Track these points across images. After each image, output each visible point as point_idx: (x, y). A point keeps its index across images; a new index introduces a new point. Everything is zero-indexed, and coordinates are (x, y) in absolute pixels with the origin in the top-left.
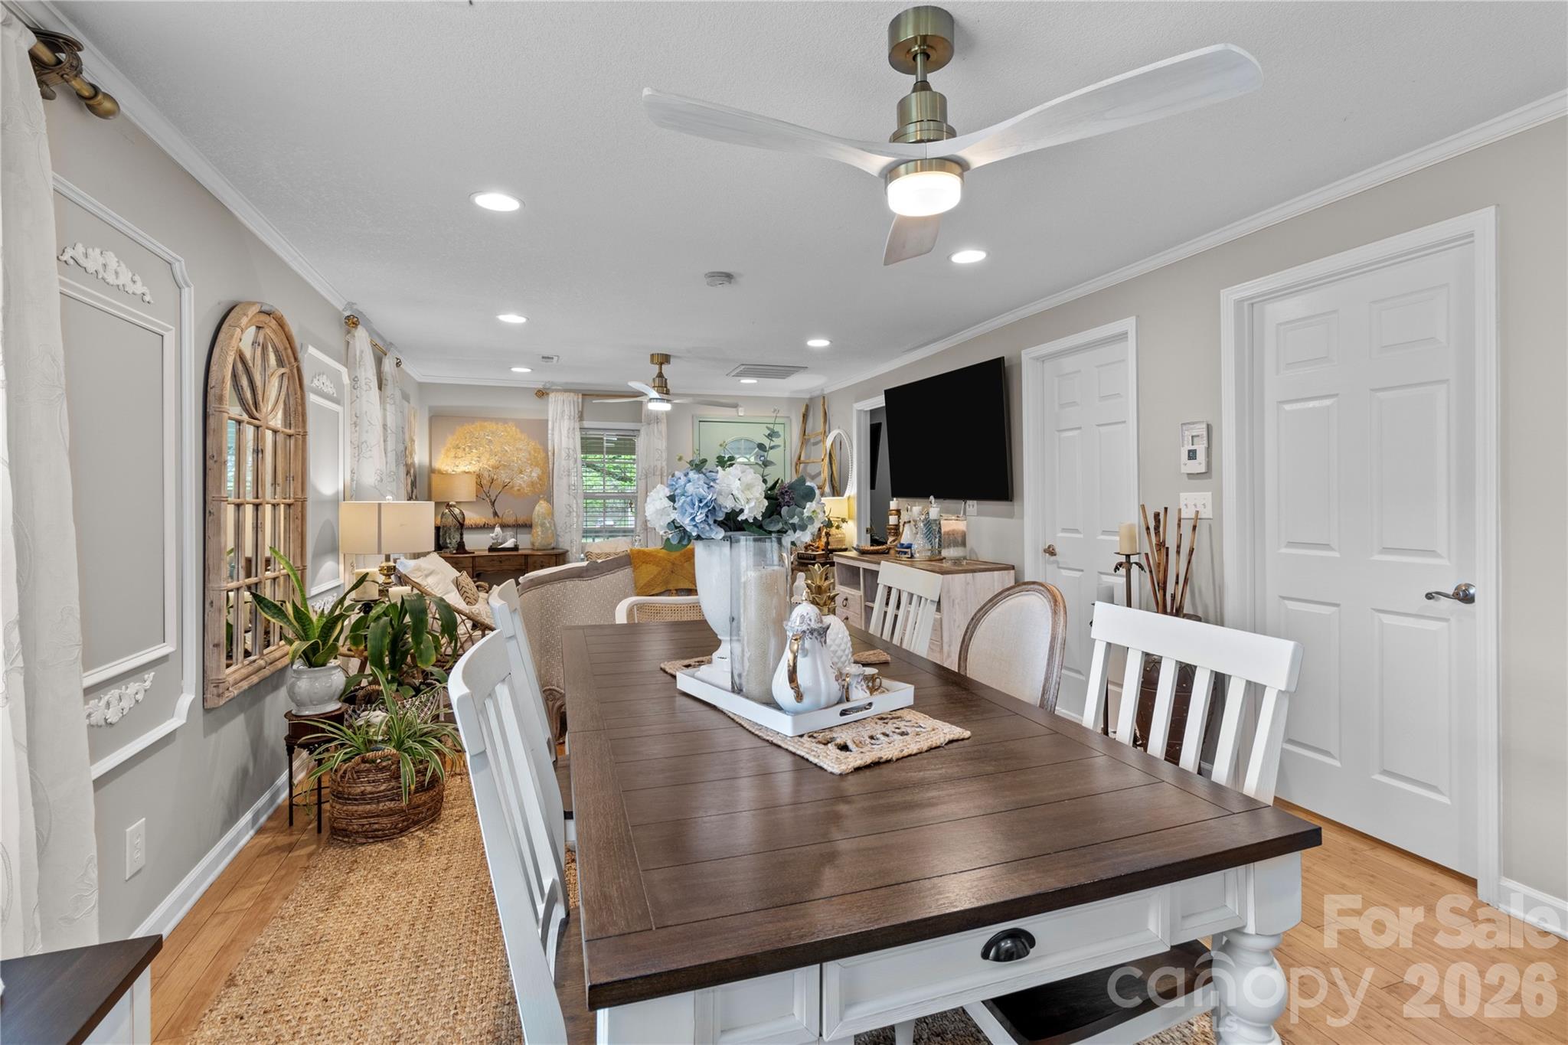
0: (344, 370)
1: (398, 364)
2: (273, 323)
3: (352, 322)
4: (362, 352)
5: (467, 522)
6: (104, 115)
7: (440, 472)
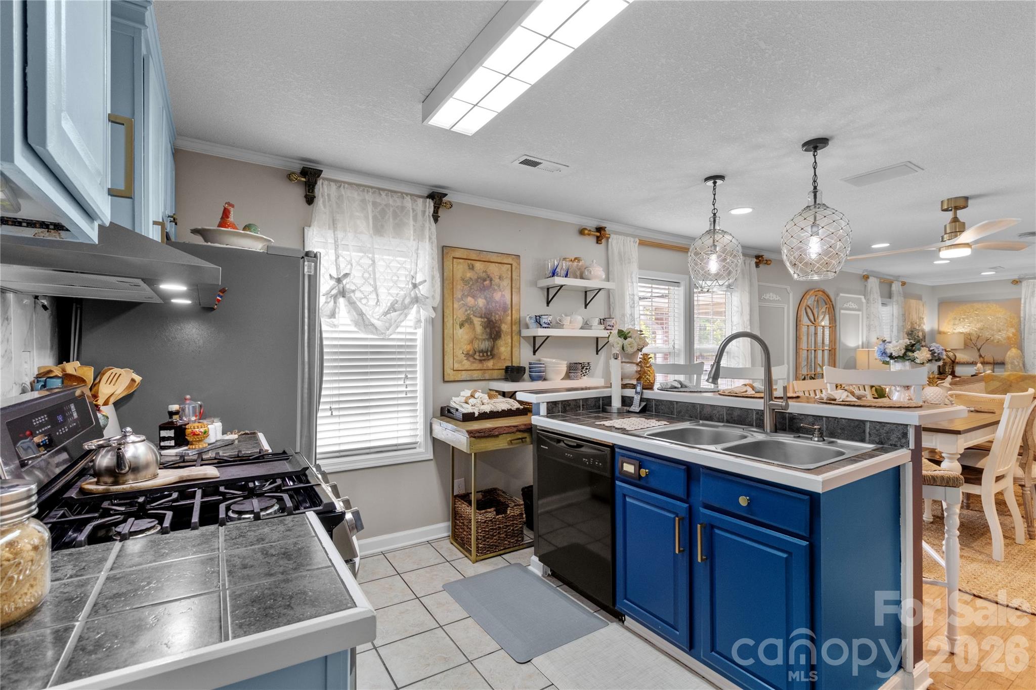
0: (862, 297)
1: (904, 284)
2: (821, 293)
3: (866, 278)
4: (871, 288)
5: (957, 361)
6: (770, 264)
7: (944, 333)
